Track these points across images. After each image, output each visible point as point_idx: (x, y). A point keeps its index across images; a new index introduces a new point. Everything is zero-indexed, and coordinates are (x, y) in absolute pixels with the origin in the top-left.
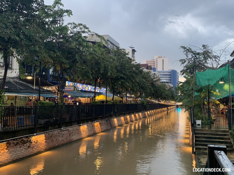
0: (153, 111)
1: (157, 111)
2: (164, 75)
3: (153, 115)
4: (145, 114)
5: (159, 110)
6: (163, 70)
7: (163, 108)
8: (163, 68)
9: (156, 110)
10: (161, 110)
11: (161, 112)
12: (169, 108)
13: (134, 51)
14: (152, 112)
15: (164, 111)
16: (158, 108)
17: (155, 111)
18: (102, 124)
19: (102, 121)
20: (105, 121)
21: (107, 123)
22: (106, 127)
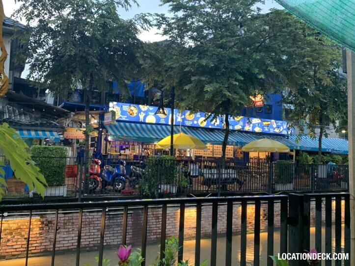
18: (62, 224)
19: (75, 214)
20: (95, 217)
21: (111, 221)
22: (95, 236)
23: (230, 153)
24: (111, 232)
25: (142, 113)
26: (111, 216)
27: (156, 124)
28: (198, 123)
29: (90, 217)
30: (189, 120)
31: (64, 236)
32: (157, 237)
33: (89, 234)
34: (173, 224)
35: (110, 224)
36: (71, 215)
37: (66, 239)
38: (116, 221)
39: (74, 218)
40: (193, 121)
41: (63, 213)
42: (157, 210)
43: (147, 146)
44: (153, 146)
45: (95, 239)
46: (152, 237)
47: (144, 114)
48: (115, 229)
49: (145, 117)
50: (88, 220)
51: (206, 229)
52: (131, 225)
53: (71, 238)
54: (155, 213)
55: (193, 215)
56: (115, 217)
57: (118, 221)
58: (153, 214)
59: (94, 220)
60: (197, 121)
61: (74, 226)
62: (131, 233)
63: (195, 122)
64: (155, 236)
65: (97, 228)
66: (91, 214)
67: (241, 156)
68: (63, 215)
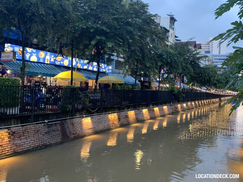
0: (193, 103)
1: (202, 103)
2: (220, 59)
3: (193, 108)
4: (177, 108)
5: (205, 101)
6: (219, 53)
7: (213, 98)
8: (220, 51)
9: (200, 102)
10: (208, 101)
11: (209, 104)
12: (222, 99)
13: (173, 20)
14: (192, 105)
15: (214, 103)
16: (204, 99)
17: (198, 102)
18: (22, 133)
19: (28, 126)
20: (40, 127)
21: (49, 129)
22: (42, 139)
23: (78, 83)
24: (51, 136)
25: (28, 54)
26: (49, 125)
27: (37, 62)
28: (63, 63)
29: (38, 127)
30: (58, 61)
31: (24, 141)
32: (74, 136)
33: (38, 138)
34: (81, 128)
35: (49, 131)
36: (26, 127)
37: (26, 143)
38: (52, 128)
39: (28, 128)
40: (60, 61)
41: (21, 126)
42: (72, 120)
43: (33, 78)
44: (37, 78)
45: (42, 141)
46: (72, 136)
47: (30, 55)
48: (52, 134)
49: (30, 57)
50: (36, 129)
51: (96, 129)
52: (60, 130)
53: (28, 142)
54: (71, 122)
55: (89, 121)
56: (51, 126)
57: (53, 128)
58: (70, 123)
59: (40, 128)
60: (63, 62)
61: (29, 134)
62: (61, 135)
63: (62, 63)
64: (73, 136)
65: (43, 134)
66: (38, 125)
67: (84, 85)
68: (21, 127)
